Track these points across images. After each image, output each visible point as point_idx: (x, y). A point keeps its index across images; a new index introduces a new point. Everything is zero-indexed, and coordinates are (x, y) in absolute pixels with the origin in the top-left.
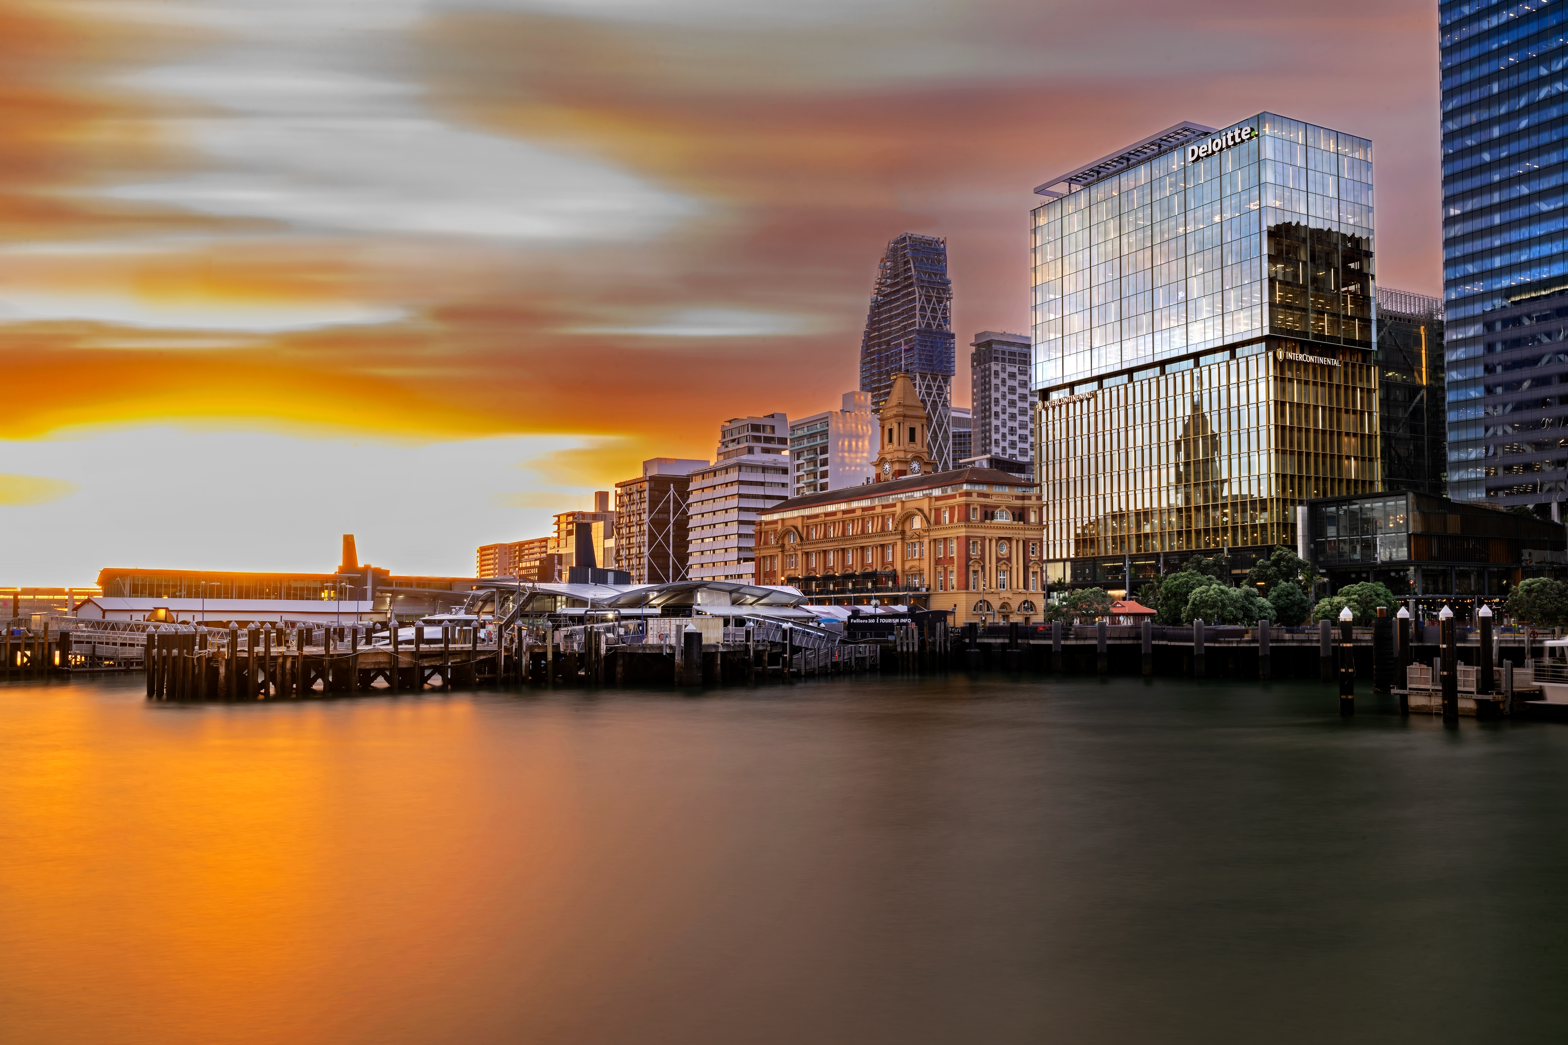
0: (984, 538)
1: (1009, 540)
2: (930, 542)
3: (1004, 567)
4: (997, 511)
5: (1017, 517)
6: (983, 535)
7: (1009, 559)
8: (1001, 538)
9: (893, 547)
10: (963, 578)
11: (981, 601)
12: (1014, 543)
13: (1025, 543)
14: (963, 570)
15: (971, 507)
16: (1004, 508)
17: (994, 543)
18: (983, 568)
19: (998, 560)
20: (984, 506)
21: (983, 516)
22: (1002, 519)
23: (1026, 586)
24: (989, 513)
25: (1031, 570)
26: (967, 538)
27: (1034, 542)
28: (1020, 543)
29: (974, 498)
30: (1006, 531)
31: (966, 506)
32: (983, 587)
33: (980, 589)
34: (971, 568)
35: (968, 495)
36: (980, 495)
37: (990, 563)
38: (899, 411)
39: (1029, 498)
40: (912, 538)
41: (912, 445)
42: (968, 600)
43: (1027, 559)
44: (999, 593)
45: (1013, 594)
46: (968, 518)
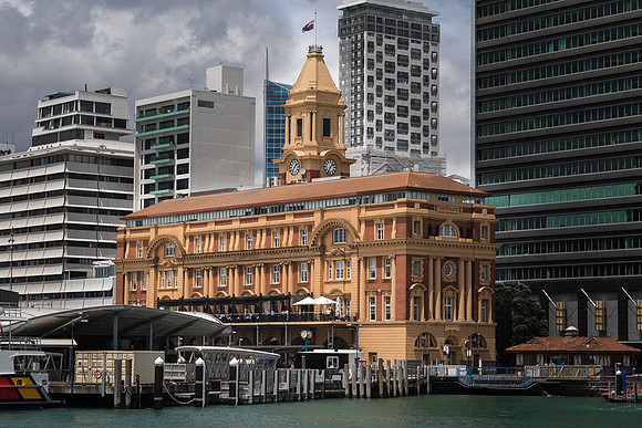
0: (427, 258)
1: (456, 260)
2: (359, 262)
3: (450, 293)
4: (443, 226)
5: (465, 233)
6: (427, 254)
7: (456, 284)
8: (447, 258)
9: (309, 265)
10: (404, 306)
11: (423, 334)
12: (462, 264)
13: (475, 264)
14: (404, 296)
15: (413, 220)
16: (449, 221)
17: (438, 263)
18: (427, 294)
19: (444, 285)
20: (427, 220)
21: (427, 231)
22: (448, 235)
23: (475, 317)
24: (432, 228)
25: (481, 297)
26: (409, 257)
27: (485, 263)
28: (470, 265)
29: (416, 210)
30: (453, 250)
31: (408, 219)
32: (427, 317)
33: (423, 320)
34: (413, 294)
35: (410, 204)
36: (423, 206)
37: (434, 288)
38: (312, 98)
39: (479, 211)
40: (334, 255)
41: (326, 140)
42: (409, 334)
43: (475, 284)
44: (444, 325)
45: (461, 325)
46: (409, 234)
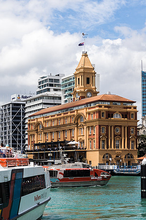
0: (107, 126)
1: (121, 127)
2: (86, 128)
3: (118, 139)
4: (115, 114)
5: (124, 116)
6: (107, 124)
7: (120, 135)
8: (116, 126)
9: (74, 130)
10: (98, 144)
11: (107, 154)
12: (123, 128)
13: (129, 128)
14: (98, 140)
15: (101, 112)
16: (117, 112)
17: (113, 128)
18: (107, 139)
19: (115, 136)
20: (108, 112)
21: (107, 116)
22: (117, 117)
23: (128, 147)
24: (110, 115)
25: (131, 140)
26: (100, 126)
27: (133, 127)
28: (126, 128)
29: (103, 108)
30: (118, 123)
31: (99, 112)
32: (108, 148)
33: (106, 149)
34: (101, 139)
35: (100, 106)
36: (105, 107)
37: (111, 137)
38: (82, 70)
39: (130, 108)
40: (80, 126)
41: (88, 85)
42: (100, 154)
43: (129, 135)
44: (115, 150)
45: (122, 150)
46: (100, 117)
